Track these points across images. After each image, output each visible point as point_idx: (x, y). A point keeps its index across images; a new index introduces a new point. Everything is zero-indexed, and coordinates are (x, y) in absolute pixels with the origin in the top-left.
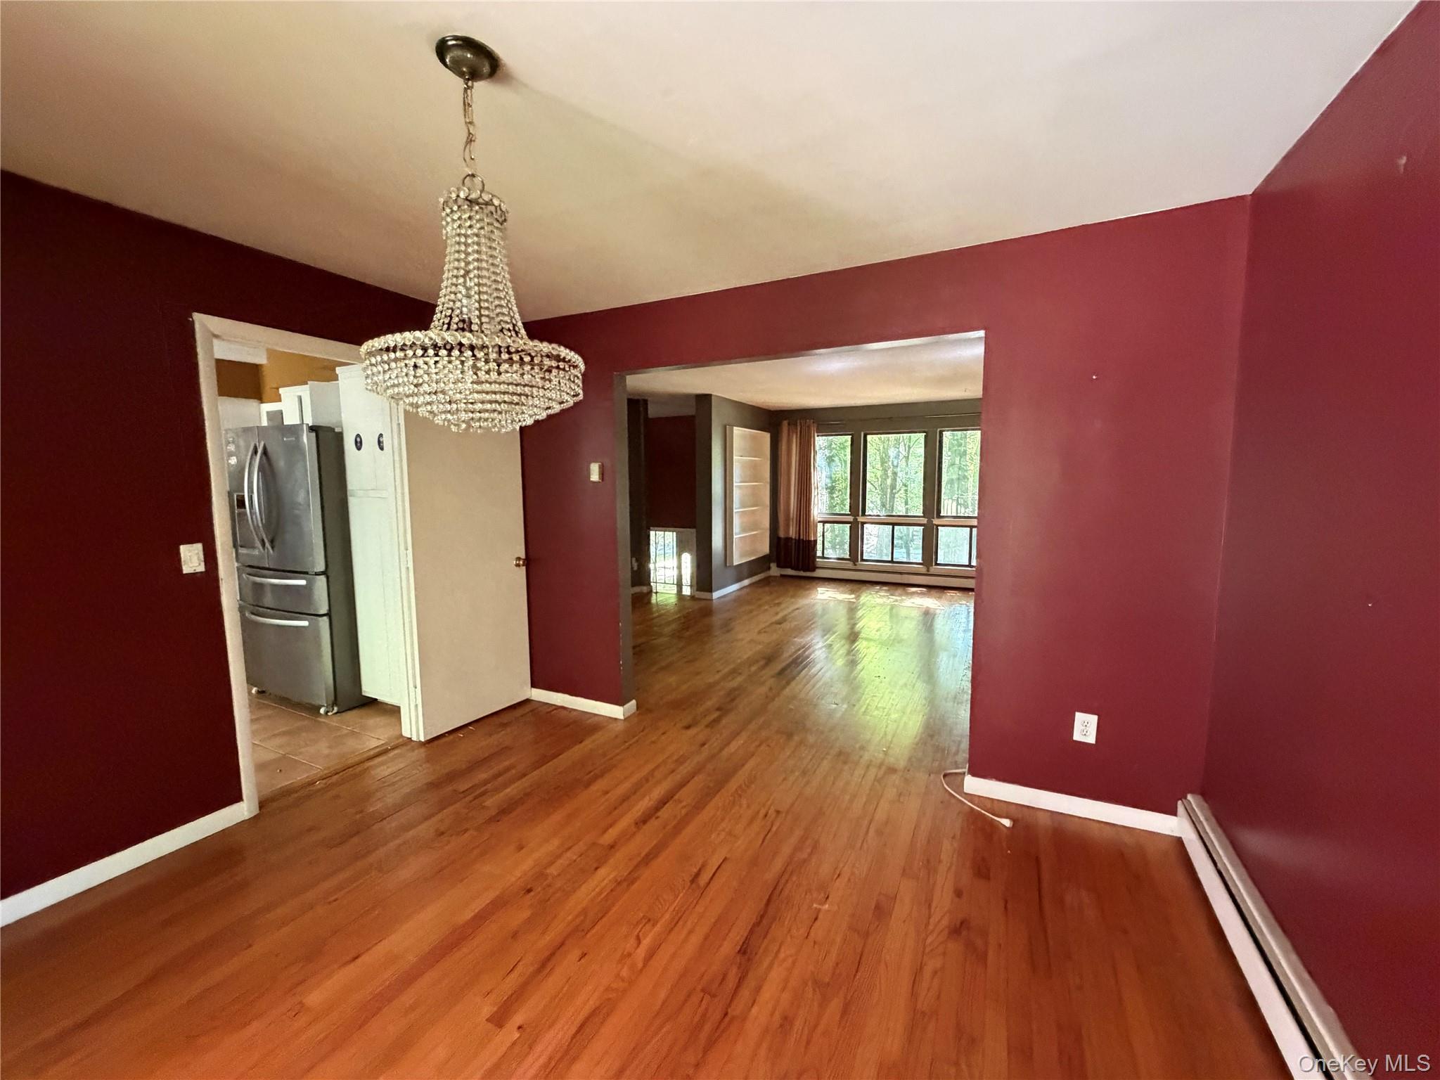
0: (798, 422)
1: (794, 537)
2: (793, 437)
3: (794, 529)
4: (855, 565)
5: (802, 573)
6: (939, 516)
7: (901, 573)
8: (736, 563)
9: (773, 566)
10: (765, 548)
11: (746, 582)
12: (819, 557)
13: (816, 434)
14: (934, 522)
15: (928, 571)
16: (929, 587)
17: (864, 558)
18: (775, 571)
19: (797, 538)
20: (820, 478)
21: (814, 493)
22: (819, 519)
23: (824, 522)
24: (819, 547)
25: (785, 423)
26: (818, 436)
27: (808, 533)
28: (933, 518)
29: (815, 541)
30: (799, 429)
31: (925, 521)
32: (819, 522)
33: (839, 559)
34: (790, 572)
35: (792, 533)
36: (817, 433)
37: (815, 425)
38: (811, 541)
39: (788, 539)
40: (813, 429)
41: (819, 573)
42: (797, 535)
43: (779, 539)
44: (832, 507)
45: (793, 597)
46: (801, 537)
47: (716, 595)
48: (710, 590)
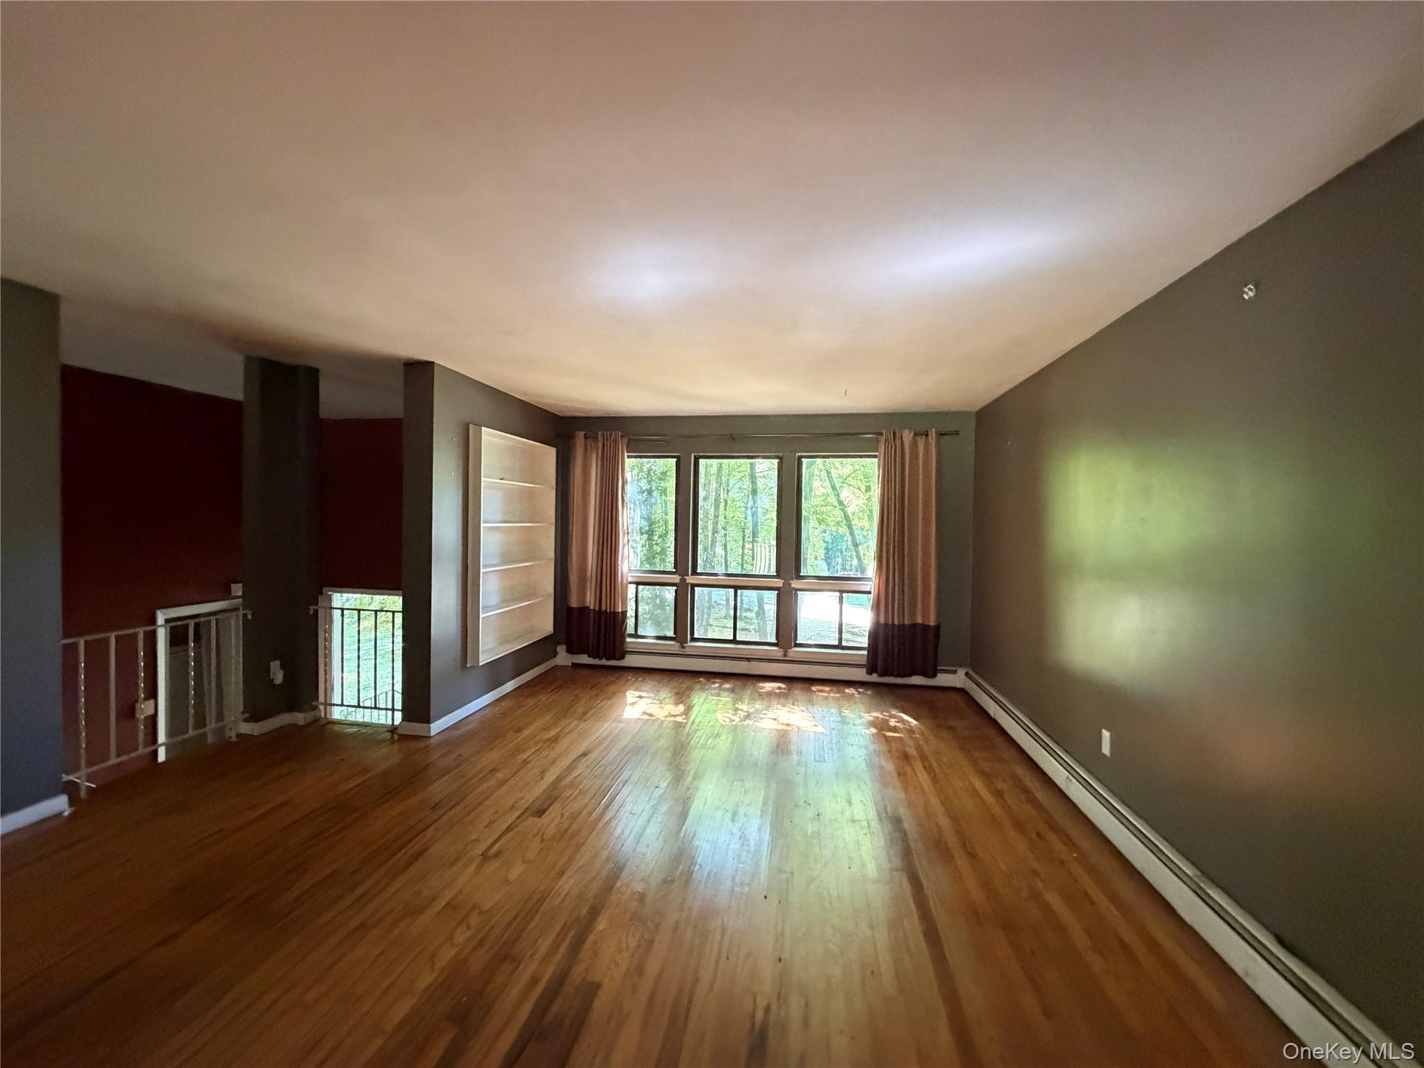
0: (600, 433)
1: (592, 607)
2: (591, 457)
3: (593, 593)
4: (683, 647)
5: (604, 662)
6: (800, 577)
7: (748, 660)
8: (484, 659)
9: (561, 649)
10: (545, 624)
11: (509, 686)
12: (631, 636)
13: (626, 454)
14: (792, 586)
15: (785, 655)
16: (788, 680)
17: (696, 636)
18: (563, 658)
19: (597, 609)
20: (630, 518)
21: (622, 540)
22: (630, 579)
23: (638, 584)
24: (630, 622)
25: (580, 435)
26: (629, 457)
27: (613, 602)
28: (792, 580)
29: (624, 613)
30: (600, 445)
31: (779, 583)
32: (630, 583)
33: (659, 638)
34: (584, 659)
35: (590, 601)
36: (627, 452)
37: (626, 440)
38: (618, 612)
39: (583, 610)
40: (622, 445)
41: (630, 661)
42: (597, 605)
43: (569, 609)
44: (650, 558)
45: (582, 717)
46: (603, 609)
47: (436, 727)
48: (427, 720)
